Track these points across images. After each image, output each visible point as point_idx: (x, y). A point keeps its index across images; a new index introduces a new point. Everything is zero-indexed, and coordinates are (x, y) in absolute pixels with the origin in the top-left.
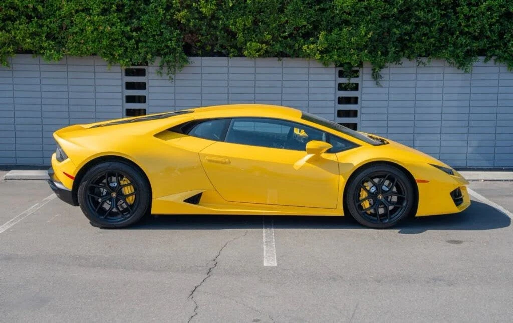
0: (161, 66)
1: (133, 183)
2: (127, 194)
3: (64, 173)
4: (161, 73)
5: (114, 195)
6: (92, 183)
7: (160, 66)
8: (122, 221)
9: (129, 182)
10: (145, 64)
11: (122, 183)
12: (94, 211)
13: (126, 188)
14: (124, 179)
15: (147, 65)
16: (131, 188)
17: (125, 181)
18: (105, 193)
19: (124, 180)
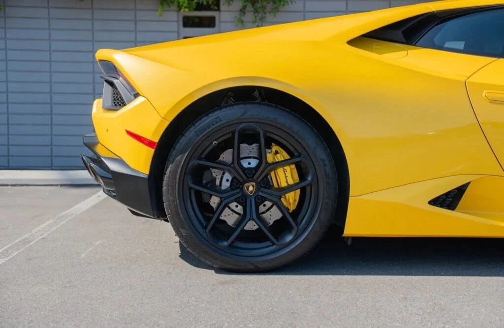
0: (243, 11)
1: (296, 158)
2: (284, 184)
3: (130, 133)
4: (242, 22)
5: (251, 188)
6: (200, 158)
7: (241, 10)
8: (273, 252)
9: (287, 157)
10: (216, 8)
11: (270, 158)
12: (205, 228)
13: (280, 171)
14: (275, 148)
15: (219, 10)
16: (291, 169)
17: (275, 155)
18: (226, 185)
19: (277, 152)
